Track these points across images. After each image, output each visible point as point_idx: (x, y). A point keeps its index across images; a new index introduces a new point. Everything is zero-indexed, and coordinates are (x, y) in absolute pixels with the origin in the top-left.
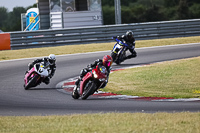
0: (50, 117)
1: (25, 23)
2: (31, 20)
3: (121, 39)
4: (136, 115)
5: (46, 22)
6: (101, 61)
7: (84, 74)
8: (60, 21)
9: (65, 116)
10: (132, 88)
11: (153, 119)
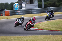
0: (22, 36)
1: (14, 7)
2: (16, 6)
3: (49, 12)
4: (48, 36)
5: (20, 7)
6: (32, 19)
7: (27, 23)
8: (25, 7)
9: (26, 36)
10: (47, 28)
11: (54, 37)
